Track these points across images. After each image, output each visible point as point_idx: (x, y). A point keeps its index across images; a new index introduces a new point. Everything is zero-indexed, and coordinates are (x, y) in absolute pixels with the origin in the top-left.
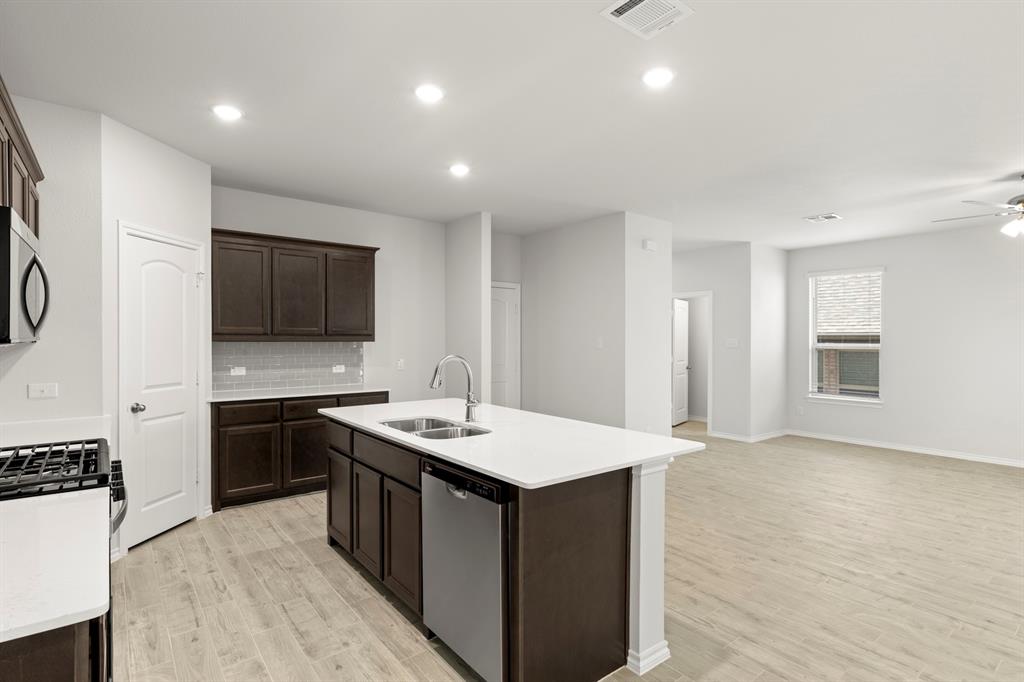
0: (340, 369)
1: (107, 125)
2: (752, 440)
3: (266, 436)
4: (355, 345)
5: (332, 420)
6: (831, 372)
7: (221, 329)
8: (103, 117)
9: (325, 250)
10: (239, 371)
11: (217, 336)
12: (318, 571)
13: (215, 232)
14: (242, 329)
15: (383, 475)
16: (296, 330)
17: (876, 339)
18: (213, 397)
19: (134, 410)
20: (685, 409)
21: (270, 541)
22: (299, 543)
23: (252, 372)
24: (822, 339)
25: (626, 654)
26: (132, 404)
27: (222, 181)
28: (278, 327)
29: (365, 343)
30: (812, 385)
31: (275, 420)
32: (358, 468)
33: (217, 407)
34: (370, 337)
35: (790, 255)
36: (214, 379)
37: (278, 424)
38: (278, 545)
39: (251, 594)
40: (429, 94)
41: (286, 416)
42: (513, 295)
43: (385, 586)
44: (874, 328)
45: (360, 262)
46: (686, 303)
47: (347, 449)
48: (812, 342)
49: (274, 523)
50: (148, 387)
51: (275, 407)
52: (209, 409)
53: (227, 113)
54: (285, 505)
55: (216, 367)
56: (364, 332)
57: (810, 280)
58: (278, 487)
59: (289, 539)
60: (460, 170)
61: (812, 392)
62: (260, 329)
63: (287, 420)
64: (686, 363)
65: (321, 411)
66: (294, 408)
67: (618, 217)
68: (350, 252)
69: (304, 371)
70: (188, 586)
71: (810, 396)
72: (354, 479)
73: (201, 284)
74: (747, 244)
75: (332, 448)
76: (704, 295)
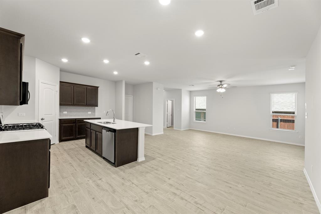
0: (90, 113)
1: (37, 60)
2: (182, 130)
3: (72, 126)
4: (94, 107)
5: (87, 122)
6: (202, 117)
7: (62, 103)
8: (36, 59)
9: (87, 87)
10: (65, 113)
11: (61, 105)
12: (83, 151)
13: (60, 82)
14: (67, 103)
15: (96, 131)
16: (79, 104)
17: (205, 110)
18: (60, 118)
19: (42, 119)
20: (171, 124)
21: (73, 147)
22: (79, 147)
23: (69, 113)
24: (196, 110)
25: (137, 159)
26: (41, 118)
27: (62, 71)
28: (75, 103)
29: (96, 107)
30: (194, 119)
31: (74, 123)
32: (91, 131)
33: (60, 120)
34: (97, 106)
35: (190, 92)
36: (60, 114)
37: (74, 124)
38: (74, 147)
39: (69, 155)
40: (106, 61)
41: (76, 122)
42: (131, 98)
43: (96, 152)
44: (204, 107)
45: (95, 89)
46: (171, 101)
47: (89, 127)
48: (194, 110)
49: (74, 144)
50: (45, 115)
51: (74, 120)
52: (59, 120)
53: (65, 60)
54: (76, 142)
55: (60, 111)
56: (96, 105)
57: (194, 97)
58: (75, 137)
59: (77, 146)
60: (116, 73)
62: (71, 104)
63: (77, 123)
64: (171, 114)
65: (84, 120)
66: (78, 121)
67: (151, 83)
68: (92, 88)
69: (81, 113)
70: (55, 154)
71: (194, 121)
72: (91, 133)
73: (57, 93)
74: (181, 89)
75: (87, 128)
76: (174, 100)
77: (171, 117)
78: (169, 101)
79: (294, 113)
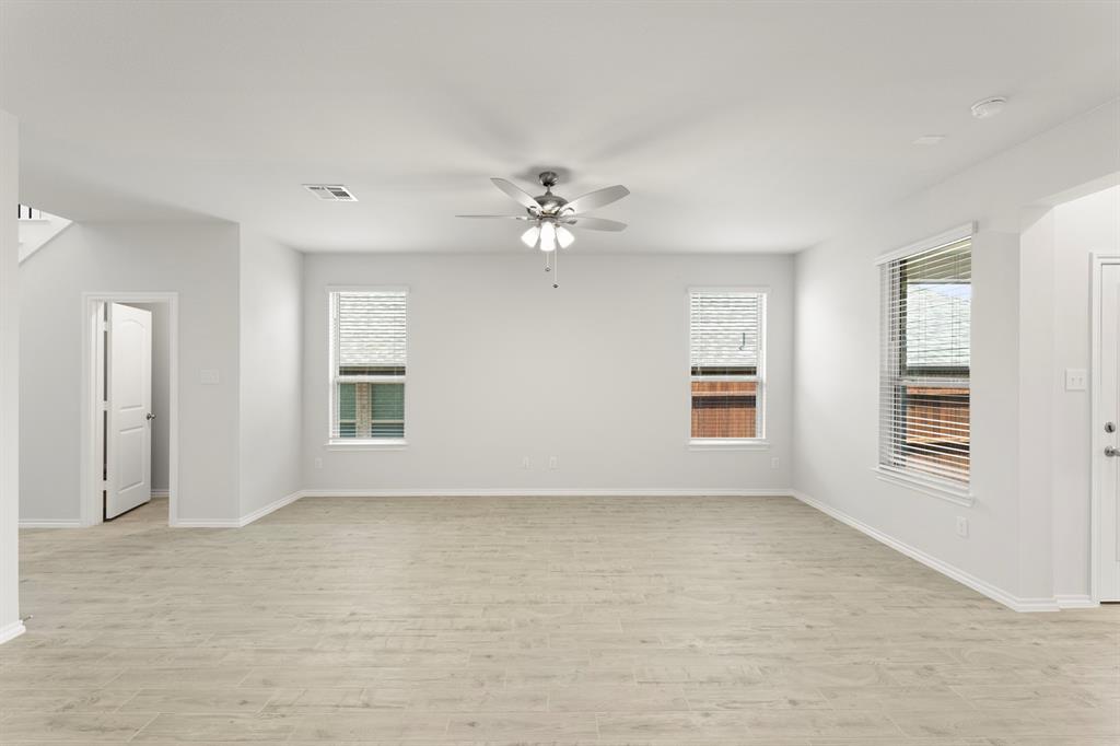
2: (243, 521)
6: (363, 407)
17: (401, 371)
24: (345, 371)
30: (333, 431)
35: (305, 258)
46: (146, 316)
48: (333, 375)
57: (331, 294)
61: (334, 437)
64: (146, 410)
71: (331, 443)
76: (172, 300)
77: (145, 431)
78: (117, 311)
79: (751, 371)
